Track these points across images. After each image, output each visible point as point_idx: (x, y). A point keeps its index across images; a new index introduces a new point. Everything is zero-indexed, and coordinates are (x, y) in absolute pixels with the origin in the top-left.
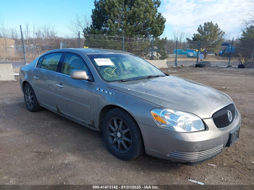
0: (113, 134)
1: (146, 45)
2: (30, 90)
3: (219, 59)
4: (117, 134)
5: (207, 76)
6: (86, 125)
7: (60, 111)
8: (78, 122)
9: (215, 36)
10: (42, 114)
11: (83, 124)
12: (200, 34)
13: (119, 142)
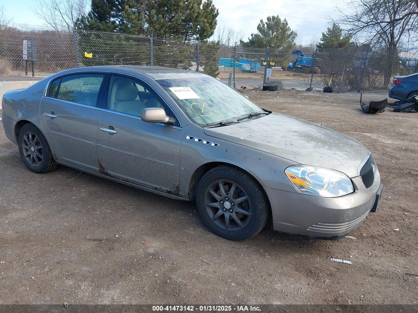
0: (216, 205)
1: (189, 52)
2: (33, 137)
3: (289, 75)
4: (223, 203)
5: (286, 105)
6: (161, 193)
7: (106, 170)
8: (146, 189)
9: (283, 39)
10: (59, 177)
11: (156, 192)
12: (260, 34)
13: (227, 215)
